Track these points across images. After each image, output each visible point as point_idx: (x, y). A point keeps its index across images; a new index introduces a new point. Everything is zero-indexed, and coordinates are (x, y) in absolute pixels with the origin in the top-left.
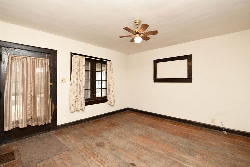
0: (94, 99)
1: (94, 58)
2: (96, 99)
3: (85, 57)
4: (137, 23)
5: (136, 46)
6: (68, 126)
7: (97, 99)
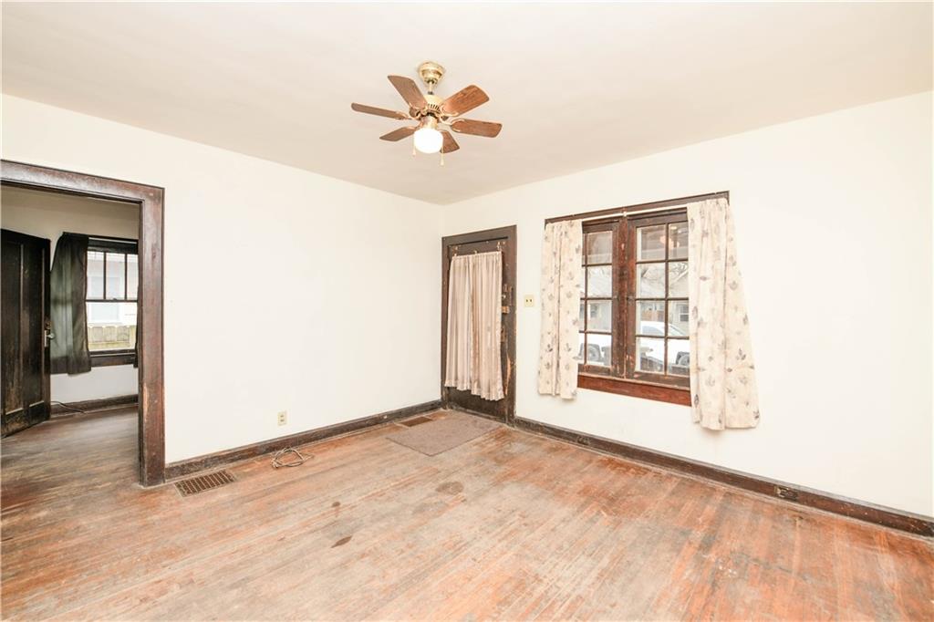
0: (624, 374)
1: (617, 212)
2: (636, 376)
3: (579, 222)
4: (431, 76)
5: (442, 164)
6: (538, 431)
7: (637, 379)
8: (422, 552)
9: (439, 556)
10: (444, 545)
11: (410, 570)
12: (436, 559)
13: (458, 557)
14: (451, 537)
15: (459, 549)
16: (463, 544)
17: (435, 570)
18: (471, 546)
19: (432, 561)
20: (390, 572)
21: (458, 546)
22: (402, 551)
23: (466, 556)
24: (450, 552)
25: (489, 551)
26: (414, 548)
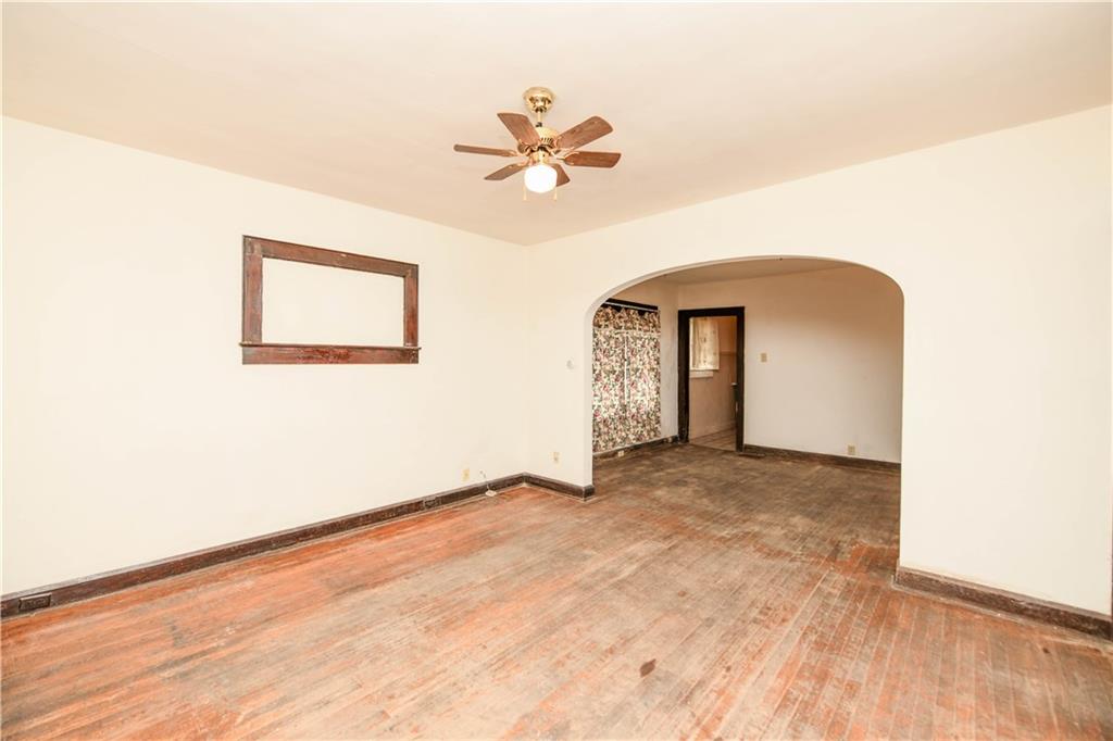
4: (540, 104)
8: (544, 656)
9: (524, 651)
10: (518, 665)
11: (554, 637)
12: (528, 648)
13: (502, 650)
14: (508, 677)
15: (500, 660)
16: (493, 667)
17: (528, 637)
18: (485, 664)
19: (532, 646)
20: (574, 635)
21: (501, 662)
22: (568, 657)
23: (493, 652)
24: (511, 656)
25: (465, 657)
26: (554, 660)
